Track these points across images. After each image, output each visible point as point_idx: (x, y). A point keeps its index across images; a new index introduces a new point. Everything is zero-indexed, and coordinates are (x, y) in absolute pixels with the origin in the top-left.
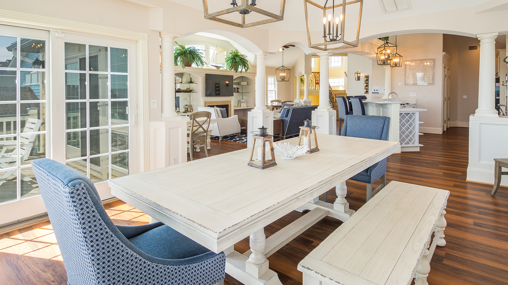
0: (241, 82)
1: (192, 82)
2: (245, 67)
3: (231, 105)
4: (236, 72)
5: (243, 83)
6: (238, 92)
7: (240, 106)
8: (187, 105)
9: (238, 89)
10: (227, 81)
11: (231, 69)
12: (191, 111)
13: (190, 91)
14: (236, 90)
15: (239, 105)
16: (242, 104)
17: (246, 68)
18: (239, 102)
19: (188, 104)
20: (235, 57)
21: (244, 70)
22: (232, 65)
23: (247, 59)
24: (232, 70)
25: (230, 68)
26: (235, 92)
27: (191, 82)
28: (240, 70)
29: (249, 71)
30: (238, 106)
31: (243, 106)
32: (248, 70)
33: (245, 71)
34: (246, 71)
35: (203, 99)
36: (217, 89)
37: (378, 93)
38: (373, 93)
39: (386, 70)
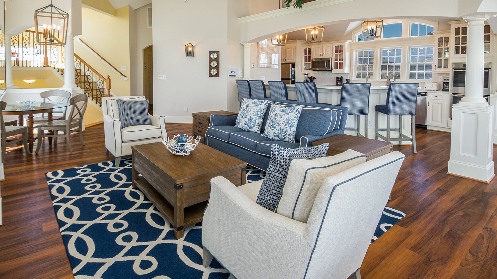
37: (235, 76)
38: (229, 76)
39: (245, 47)
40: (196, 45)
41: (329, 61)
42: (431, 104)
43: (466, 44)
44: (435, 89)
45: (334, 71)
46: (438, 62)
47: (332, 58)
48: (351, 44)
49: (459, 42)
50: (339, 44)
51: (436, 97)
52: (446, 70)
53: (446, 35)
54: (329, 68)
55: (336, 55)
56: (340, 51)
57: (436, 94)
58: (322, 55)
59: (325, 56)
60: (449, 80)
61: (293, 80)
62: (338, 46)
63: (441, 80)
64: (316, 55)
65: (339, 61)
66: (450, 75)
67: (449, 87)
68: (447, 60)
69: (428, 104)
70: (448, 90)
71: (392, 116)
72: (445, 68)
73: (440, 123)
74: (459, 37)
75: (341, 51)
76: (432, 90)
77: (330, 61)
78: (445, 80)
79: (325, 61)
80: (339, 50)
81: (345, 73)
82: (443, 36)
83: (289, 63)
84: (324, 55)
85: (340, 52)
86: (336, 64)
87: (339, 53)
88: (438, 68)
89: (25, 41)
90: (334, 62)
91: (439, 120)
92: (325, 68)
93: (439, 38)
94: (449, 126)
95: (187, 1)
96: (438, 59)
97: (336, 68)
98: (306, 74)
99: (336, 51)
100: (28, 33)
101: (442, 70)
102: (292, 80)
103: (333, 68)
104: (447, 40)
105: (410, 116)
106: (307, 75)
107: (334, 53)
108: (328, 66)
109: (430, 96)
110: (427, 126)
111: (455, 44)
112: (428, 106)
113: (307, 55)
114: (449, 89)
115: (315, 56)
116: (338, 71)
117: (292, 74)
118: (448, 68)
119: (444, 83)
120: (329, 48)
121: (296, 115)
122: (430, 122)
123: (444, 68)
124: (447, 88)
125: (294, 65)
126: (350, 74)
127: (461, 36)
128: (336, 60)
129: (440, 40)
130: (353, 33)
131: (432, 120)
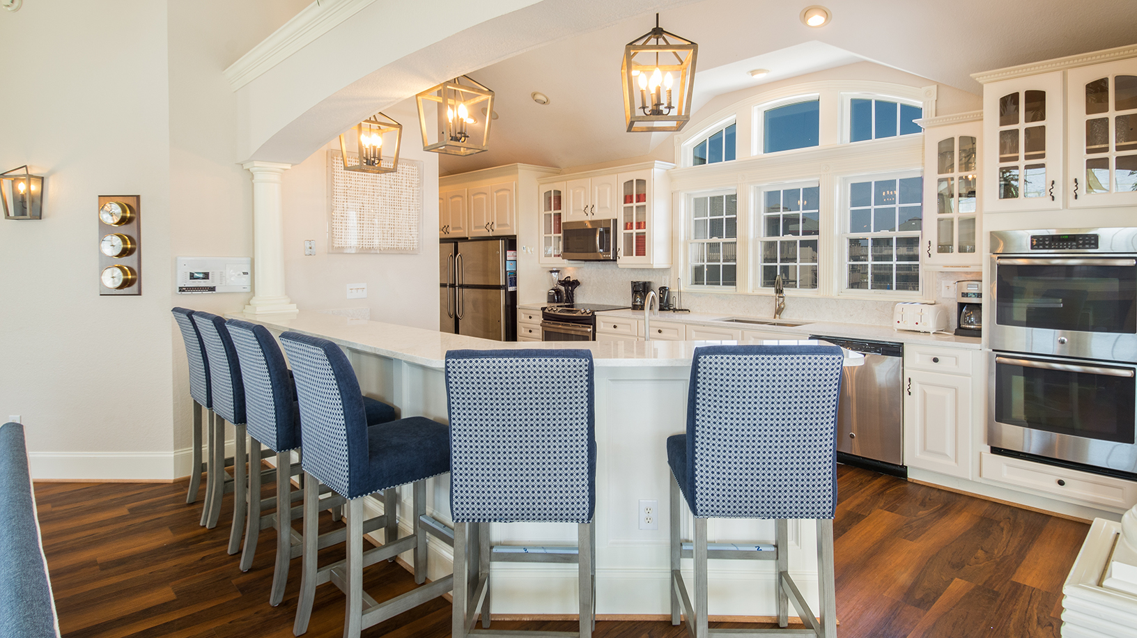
37: (212, 289)
38: (181, 289)
39: (258, 177)
40: (52, 173)
41: (607, 231)
42: (916, 388)
43: (1043, 156)
44: (931, 326)
45: (623, 260)
46: (939, 228)
47: (615, 221)
48: (670, 177)
49: (1016, 149)
50: (634, 176)
51: (936, 360)
52: (966, 258)
53: (968, 130)
54: (609, 250)
55: (628, 211)
56: (638, 196)
57: (936, 352)
58: (588, 211)
59: (600, 215)
60: (979, 295)
61: (511, 289)
62: (632, 181)
63: (950, 296)
64: (574, 210)
65: (635, 231)
66: (986, 277)
67: (980, 321)
68: (970, 222)
69: (906, 387)
70: (976, 333)
71: (717, 519)
72: (962, 250)
73: (953, 463)
74: (1017, 131)
75: (642, 198)
76: (919, 332)
77: (609, 228)
78: (965, 295)
79: (594, 230)
80: (636, 194)
81: (655, 266)
82: (956, 132)
83: (497, 238)
84: (596, 210)
85: (637, 202)
86: (628, 238)
87: (635, 204)
88: (940, 251)
90: (621, 231)
91: (949, 450)
92: (595, 251)
93: (940, 143)
94: (984, 475)
95: (16, 4)
96: (939, 220)
97: (629, 253)
98: (555, 269)
99: (628, 199)
101: (955, 258)
102: (506, 289)
103: (621, 253)
104: (969, 148)
105: (810, 520)
106: (558, 271)
107: (622, 205)
108: (605, 244)
109: (915, 357)
110: (906, 467)
111: (1002, 160)
112: (906, 393)
113: (553, 212)
114: (980, 330)
115: (570, 214)
116: (635, 261)
117: (506, 272)
118: (973, 250)
119: (961, 306)
120: (608, 189)
122: (918, 455)
123: (960, 251)
124: (972, 323)
125: (511, 243)
126: (672, 271)
127: (1022, 126)
128: (628, 226)
129: (945, 150)
130: (676, 140)
131: (925, 448)
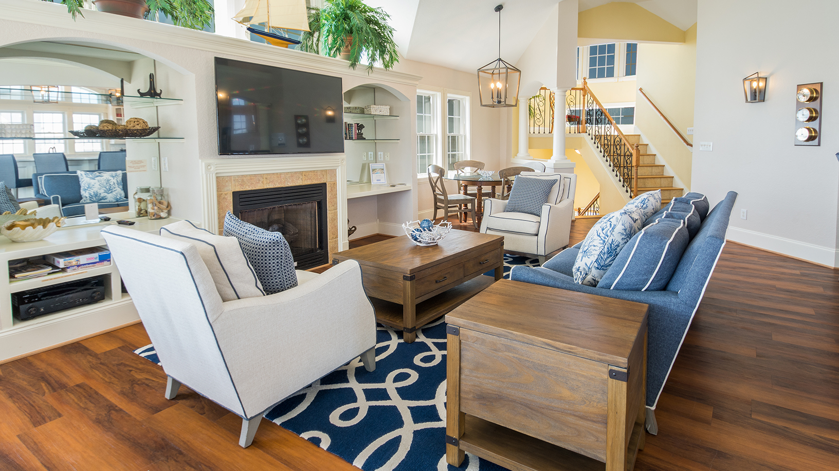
0: (369, 106)
1: (158, 92)
2: (382, 53)
3: (335, 184)
4: (353, 65)
5: (375, 110)
6: (360, 137)
7: (369, 181)
8: (147, 190)
9: (360, 127)
10: (330, 110)
11: (334, 56)
12: (163, 215)
13: (144, 130)
14: (354, 131)
15: (365, 179)
16: (374, 177)
17: (387, 57)
18: (365, 170)
19: (153, 184)
20: (348, 12)
21: (378, 64)
22: (335, 40)
23: (389, 23)
24: (338, 57)
25: (330, 49)
26: (351, 138)
27: (153, 93)
28: (364, 60)
29: (396, 67)
30: (361, 182)
31: (380, 185)
32: (395, 63)
33: (382, 67)
34: (386, 66)
35: (208, 165)
36: (300, 131)
89: (569, 102)
100: (573, 92)
121: (603, 230)
